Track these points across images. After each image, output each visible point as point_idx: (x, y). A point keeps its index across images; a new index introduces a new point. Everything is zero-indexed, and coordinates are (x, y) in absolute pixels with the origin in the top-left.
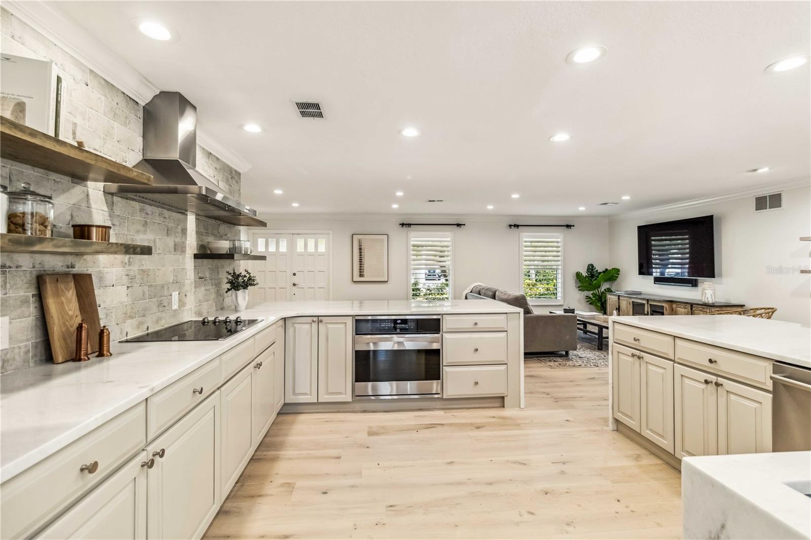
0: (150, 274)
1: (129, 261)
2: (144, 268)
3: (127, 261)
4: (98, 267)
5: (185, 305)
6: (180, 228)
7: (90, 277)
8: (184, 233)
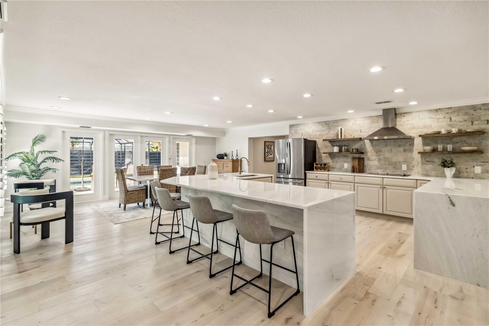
0: (389, 158)
3: (378, 155)
5: (412, 170)
6: (408, 144)
7: (363, 159)
8: (412, 145)
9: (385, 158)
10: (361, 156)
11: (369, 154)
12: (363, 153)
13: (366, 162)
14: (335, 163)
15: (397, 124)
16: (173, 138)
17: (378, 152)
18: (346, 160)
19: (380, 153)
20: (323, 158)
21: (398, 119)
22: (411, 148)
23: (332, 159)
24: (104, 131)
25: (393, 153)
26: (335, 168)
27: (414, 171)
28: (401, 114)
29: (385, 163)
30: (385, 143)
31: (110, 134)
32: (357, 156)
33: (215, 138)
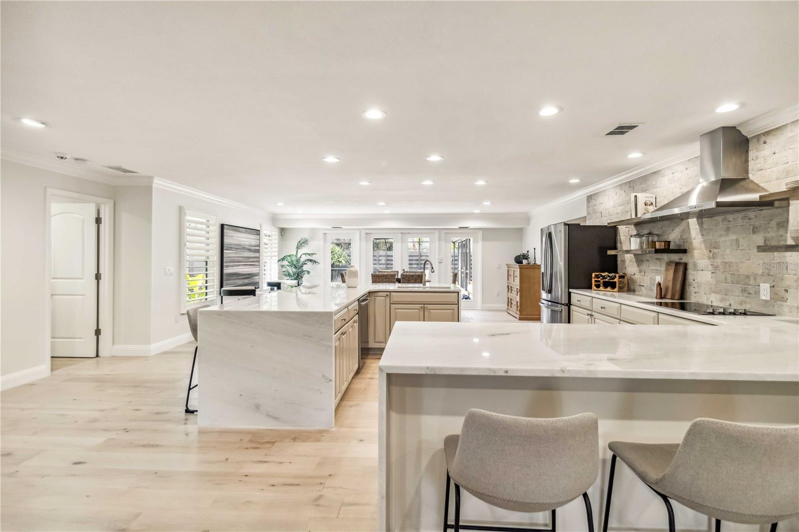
0: (732, 265)
1: (713, 256)
2: (727, 260)
3: (711, 256)
4: (694, 259)
5: (784, 300)
6: (773, 223)
7: (686, 265)
8: (783, 226)
9: (726, 263)
10: (682, 259)
11: (696, 253)
12: (685, 251)
13: (692, 275)
14: (643, 274)
15: (750, 168)
16: (445, 233)
17: (712, 247)
18: (659, 269)
19: (716, 251)
20: (627, 263)
21: (752, 155)
22: (782, 235)
23: (638, 266)
24: (360, 230)
25: (741, 250)
26: (643, 286)
27: (788, 303)
28: (758, 137)
29: (726, 279)
30: (725, 223)
31: (366, 233)
32: (675, 257)
33: (521, 229)
